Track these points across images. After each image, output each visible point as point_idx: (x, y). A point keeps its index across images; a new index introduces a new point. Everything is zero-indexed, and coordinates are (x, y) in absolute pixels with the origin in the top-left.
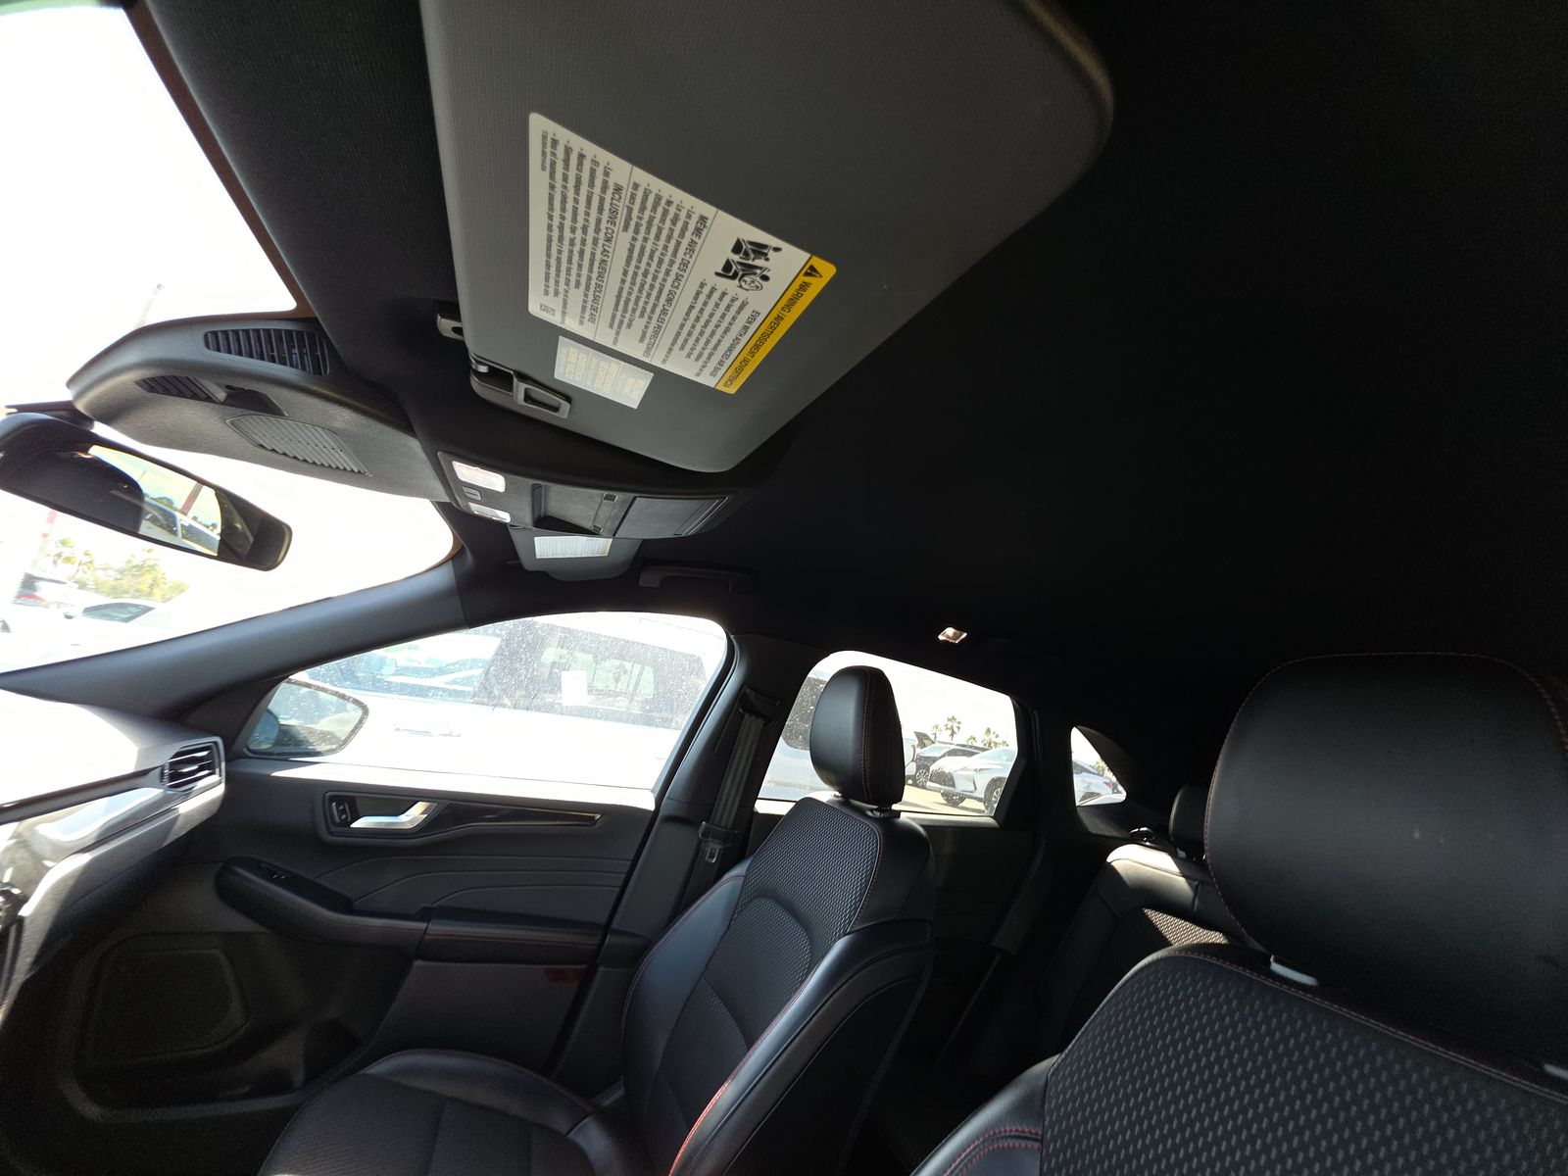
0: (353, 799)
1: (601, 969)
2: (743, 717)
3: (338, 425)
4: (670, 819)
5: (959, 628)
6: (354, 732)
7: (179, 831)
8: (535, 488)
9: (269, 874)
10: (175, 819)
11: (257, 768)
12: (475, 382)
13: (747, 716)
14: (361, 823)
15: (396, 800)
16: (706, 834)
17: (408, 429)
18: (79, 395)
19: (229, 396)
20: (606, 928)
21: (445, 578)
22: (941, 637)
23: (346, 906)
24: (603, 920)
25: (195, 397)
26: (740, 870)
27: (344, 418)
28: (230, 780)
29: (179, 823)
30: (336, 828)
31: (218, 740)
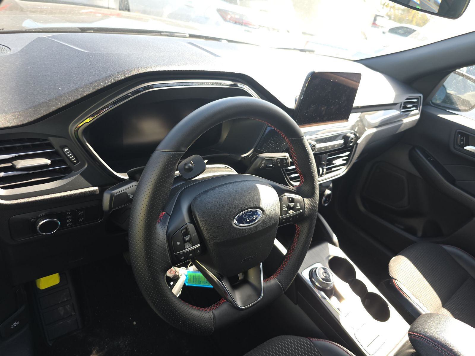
9: (427, 156)
14: (469, 148)
29: (402, 126)
30: (456, 147)
31: (421, 95)
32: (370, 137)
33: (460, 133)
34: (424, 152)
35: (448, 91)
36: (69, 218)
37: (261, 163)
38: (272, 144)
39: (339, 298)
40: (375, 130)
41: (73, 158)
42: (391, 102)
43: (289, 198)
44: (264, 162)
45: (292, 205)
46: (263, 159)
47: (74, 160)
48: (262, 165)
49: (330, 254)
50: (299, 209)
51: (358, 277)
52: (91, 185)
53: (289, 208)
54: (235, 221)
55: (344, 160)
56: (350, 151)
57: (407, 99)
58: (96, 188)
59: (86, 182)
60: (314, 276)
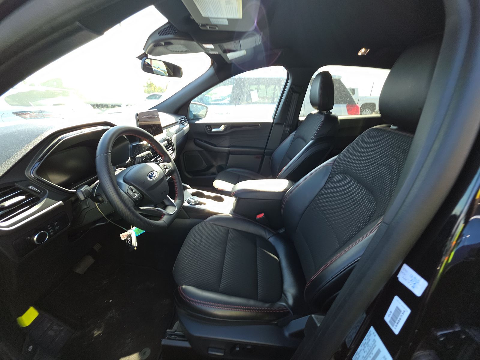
0: (210, 126)
1: (265, 156)
2: (292, 94)
3: (182, 43)
4: (277, 124)
5: (367, 48)
6: (206, 113)
7: (185, 133)
8: (219, 45)
9: (201, 141)
10: (184, 130)
11: (193, 122)
12: (200, 27)
13: (294, 94)
14: (213, 130)
15: (218, 125)
16: (285, 126)
17: (193, 40)
18: (146, 51)
19: (165, 44)
20: (265, 148)
21: (212, 71)
22: (360, 54)
23: (215, 146)
24: (264, 147)
25: (160, 45)
26: (294, 133)
27: (182, 42)
28: (189, 124)
29: (185, 131)
30: (209, 132)
31: (184, 116)
32: (176, 138)
33: (207, 126)
34: (199, 140)
35: (194, 113)
36: (50, 229)
37: (139, 160)
38: (138, 151)
39: (204, 204)
40: (176, 135)
41: (37, 190)
42: (175, 122)
43: (163, 165)
44: (140, 159)
45: (165, 167)
46: (139, 158)
47: (39, 191)
48: (140, 160)
49: (190, 193)
50: (169, 168)
51: (205, 194)
52: (57, 202)
53: (165, 169)
54: (149, 179)
55: (172, 151)
56: (172, 146)
57: (180, 119)
58: (60, 202)
59: (53, 201)
60: (190, 202)
